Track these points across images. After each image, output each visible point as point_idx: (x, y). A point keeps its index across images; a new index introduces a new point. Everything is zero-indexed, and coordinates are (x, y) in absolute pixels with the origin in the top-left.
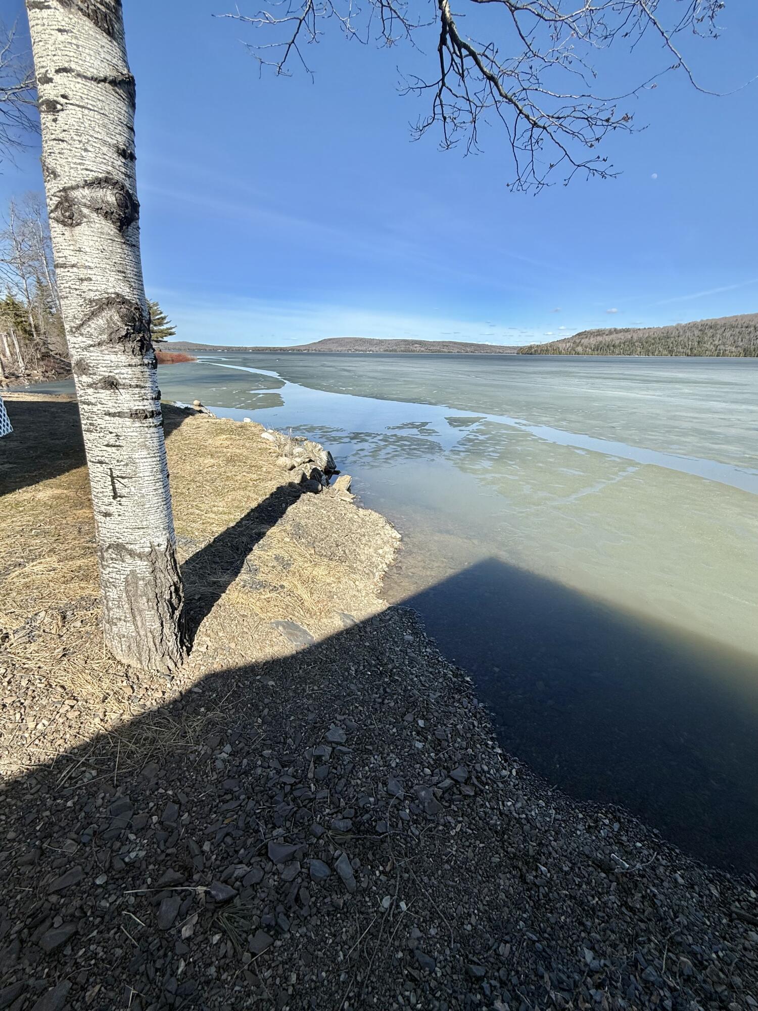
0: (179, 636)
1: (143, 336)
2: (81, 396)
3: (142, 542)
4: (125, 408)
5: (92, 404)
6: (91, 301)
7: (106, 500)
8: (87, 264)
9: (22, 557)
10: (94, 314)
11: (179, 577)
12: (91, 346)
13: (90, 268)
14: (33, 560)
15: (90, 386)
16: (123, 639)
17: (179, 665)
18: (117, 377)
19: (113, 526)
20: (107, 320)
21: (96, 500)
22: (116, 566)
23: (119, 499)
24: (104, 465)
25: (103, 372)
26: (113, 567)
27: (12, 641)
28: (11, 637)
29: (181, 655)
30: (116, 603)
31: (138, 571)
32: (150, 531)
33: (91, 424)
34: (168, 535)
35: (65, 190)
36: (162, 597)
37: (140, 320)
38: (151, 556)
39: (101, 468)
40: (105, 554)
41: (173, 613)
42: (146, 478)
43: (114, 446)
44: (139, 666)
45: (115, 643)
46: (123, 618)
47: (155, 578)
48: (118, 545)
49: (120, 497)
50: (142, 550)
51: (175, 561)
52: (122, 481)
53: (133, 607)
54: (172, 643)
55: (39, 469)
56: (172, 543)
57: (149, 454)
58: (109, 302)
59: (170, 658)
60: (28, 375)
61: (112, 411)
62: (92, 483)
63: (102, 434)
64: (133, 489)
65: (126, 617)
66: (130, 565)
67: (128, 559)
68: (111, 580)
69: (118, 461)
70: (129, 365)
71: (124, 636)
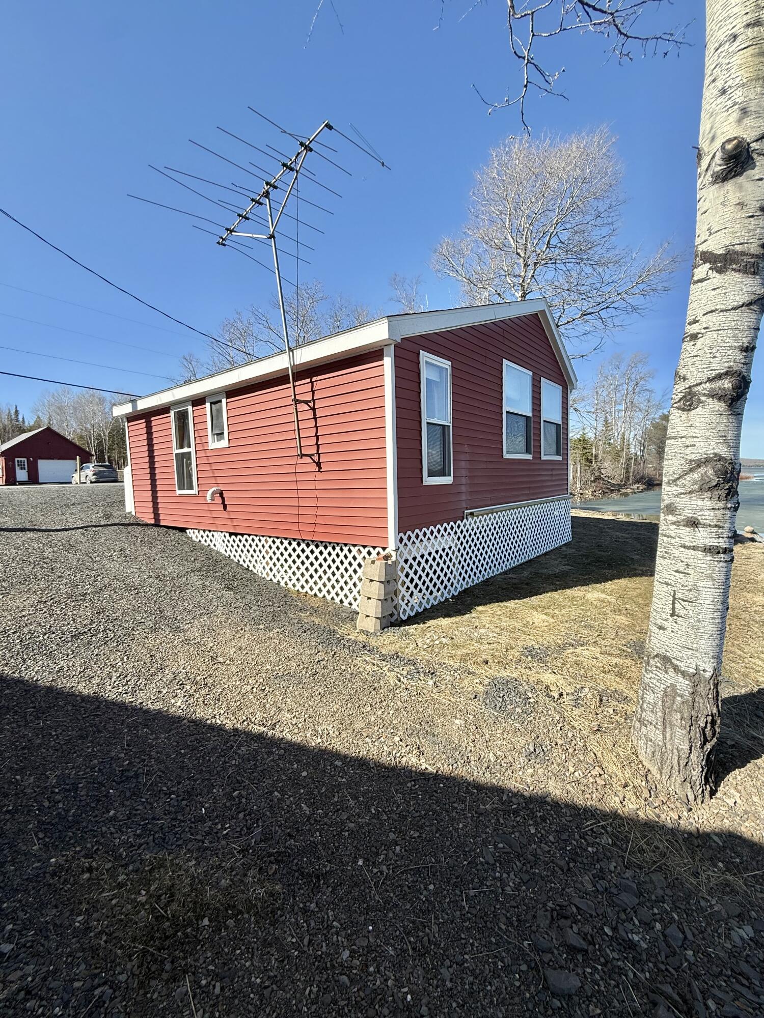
0: (705, 770)
1: (732, 486)
2: (663, 530)
3: (689, 661)
4: (700, 543)
5: (672, 537)
6: (691, 461)
7: (664, 615)
8: (694, 435)
9: (575, 640)
10: (691, 470)
11: (719, 711)
12: (683, 493)
13: (697, 437)
14: (582, 645)
15: (673, 523)
16: (649, 743)
17: (699, 800)
18: (699, 518)
19: (664, 639)
20: (702, 475)
21: (655, 614)
22: (658, 674)
23: (675, 617)
24: (669, 587)
25: (688, 513)
26: (656, 675)
27: (565, 700)
28: (565, 696)
29: (703, 792)
30: (651, 707)
31: (678, 687)
32: (698, 655)
33: (666, 552)
34: (715, 664)
35: (690, 387)
36: (696, 721)
37: (732, 473)
38: (695, 677)
39: (666, 588)
40: (651, 661)
41: (705, 744)
42: (706, 606)
43: (683, 573)
44: (658, 776)
45: (641, 742)
46: (654, 723)
47: (694, 701)
48: (665, 656)
49: (677, 616)
50: (686, 669)
51: (717, 692)
52: (683, 603)
53: (666, 718)
54: (696, 773)
55: (589, 574)
56: (718, 674)
57: (713, 585)
58: (707, 461)
59: (691, 787)
60: (581, 494)
61: (687, 544)
62: (654, 599)
63: (674, 562)
64: (691, 612)
65: (657, 723)
66: (671, 677)
67: (671, 671)
68: (651, 685)
69: (683, 586)
70: (713, 509)
71: (651, 741)
